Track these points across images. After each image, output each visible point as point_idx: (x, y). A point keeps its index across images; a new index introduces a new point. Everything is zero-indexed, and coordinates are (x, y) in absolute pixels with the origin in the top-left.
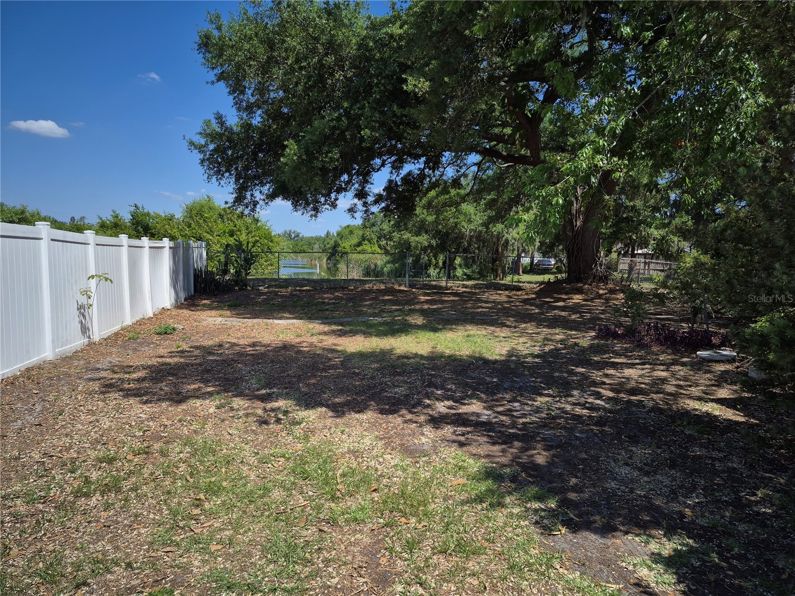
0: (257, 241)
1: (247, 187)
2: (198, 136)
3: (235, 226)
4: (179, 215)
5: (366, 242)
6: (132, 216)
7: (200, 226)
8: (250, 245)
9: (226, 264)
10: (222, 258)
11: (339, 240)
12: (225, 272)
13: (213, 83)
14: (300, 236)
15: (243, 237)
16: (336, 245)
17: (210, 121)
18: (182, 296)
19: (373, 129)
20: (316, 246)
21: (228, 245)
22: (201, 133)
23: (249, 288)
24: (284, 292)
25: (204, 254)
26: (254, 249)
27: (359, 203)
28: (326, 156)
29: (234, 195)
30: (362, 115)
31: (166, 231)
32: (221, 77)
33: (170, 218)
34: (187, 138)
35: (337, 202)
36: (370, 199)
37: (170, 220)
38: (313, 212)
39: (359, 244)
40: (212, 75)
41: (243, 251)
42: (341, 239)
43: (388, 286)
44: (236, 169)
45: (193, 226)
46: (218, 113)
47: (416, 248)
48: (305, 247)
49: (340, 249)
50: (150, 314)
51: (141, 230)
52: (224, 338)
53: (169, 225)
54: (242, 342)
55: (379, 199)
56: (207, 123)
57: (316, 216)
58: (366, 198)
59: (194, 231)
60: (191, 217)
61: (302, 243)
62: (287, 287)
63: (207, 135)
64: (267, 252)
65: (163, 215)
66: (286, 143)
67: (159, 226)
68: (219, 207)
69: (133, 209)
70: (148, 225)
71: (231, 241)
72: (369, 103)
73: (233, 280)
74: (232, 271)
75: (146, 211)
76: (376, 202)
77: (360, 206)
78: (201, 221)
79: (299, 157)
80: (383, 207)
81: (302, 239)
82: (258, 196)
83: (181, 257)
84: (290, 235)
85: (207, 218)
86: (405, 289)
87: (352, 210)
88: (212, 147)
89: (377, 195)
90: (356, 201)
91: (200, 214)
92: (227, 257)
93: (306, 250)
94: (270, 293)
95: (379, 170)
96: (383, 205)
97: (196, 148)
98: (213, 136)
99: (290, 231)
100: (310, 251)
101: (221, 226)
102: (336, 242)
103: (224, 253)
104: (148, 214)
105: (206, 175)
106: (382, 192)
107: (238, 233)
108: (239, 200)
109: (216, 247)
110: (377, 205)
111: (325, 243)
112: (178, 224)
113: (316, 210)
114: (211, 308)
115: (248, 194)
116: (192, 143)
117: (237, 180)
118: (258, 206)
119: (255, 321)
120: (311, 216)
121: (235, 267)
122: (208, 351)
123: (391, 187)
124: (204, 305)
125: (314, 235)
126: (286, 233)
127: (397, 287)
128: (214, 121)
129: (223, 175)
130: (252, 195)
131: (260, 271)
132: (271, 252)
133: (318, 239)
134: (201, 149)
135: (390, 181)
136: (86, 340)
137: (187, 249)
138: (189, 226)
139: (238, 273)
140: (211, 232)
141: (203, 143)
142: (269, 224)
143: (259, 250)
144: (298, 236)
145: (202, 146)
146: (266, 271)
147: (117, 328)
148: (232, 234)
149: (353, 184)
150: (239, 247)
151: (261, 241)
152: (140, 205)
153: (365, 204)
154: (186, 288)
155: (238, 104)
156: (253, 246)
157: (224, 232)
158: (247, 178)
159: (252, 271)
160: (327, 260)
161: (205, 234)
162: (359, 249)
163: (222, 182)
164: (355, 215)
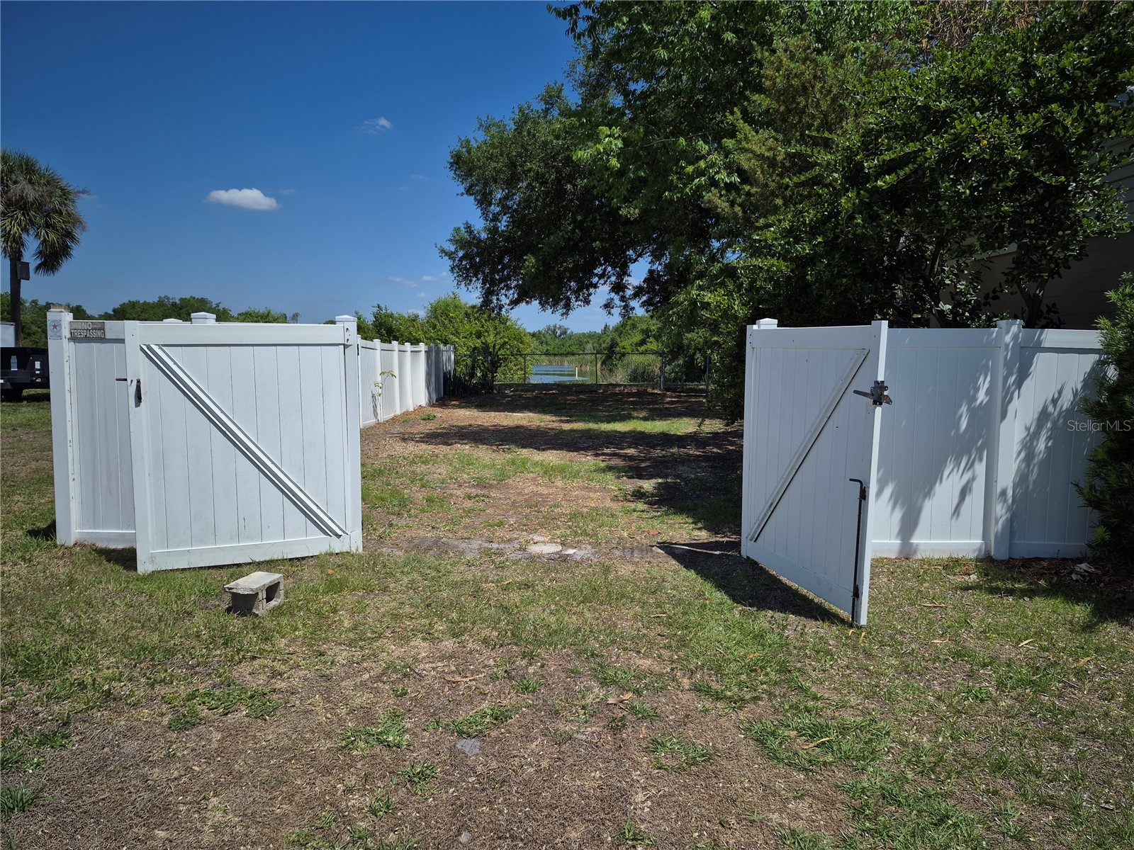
0: (505, 343)
1: (493, 291)
2: (448, 243)
3: (483, 326)
4: (422, 314)
5: (652, 339)
6: (375, 317)
7: (445, 327)
8: (497, 347)
9: (473, 368)
10: (469, 361)
11: (617, 337)
12: (472, 375)
13: (462, 194)
14: (569, 332)
15: (490, 339)
16: (614, 344)
17: (459, 228)
18: (434, 397)
19: (602, 241)
20: (589, 346)
21: (475, 348)
22: (451, 240)
23: (495, 391)
24: (529, 395)
25: (453, 357)
26: (502, 352)
27: (616, 298)
28: (562, 266)
29: (482, 299)
30: (594, 226)
31: (410, 333)
32: (469, 191)
33: (414, 319)
34: (438, 246)
35: (591, 298)
36: (629, 292)
37: (414, 321)
38: (564, 310)
39: (643, 342)
40: (461, 189)
41: (490, 354)
42: (620, 336)
43: (640, 389)
44: (483, 273)
45: (438, 327)
46: (467, 223)
47: (689, 346)
48: (574, 348)
49: (618, 349)
50: (411, 409)
51: (384, 332)
52: (473, 423)
53: (414, 327)
54: (486, 424)
55: (639, 292)
56: (457, 230)
57: (567, 314)
58: (624, 291)
59: (439, 333)
60: (436, 317)
61: (569, 342)
62: (533, 391)
63: (457, 242)
64: (517, 355)
65: (406, 316)
66: (525, 257)
67: (403, 328)
68: (465, 305)
69: (375, 310)
70: (391, 327)
71: (478, 343)
72: (600, 216)
73: (481, 384)
74: (479, 375)
75: (389, 311)
76: (636, 295)
77: (617, 301)
78: (446, 322)
79: (537, 269)
80: (645, 301)
81: (570, 337)
82: (505, 301)
83: (434, 361)
84: (554, 332)
85: (452, 318)
86: (659, 392)
87: (608, 306)
88: (461, 254)
89: (637, 287)
90: (613, 295)
91: (445, 314)
92: (474, 361)
93: (575, 351)
94: (515, 395)
95: (635, 260)
96: (644, 298)
97: (446, 254)
98: (461, 243)
99: (555, 326)
100: (581, 352)
101: (467, 327)
102: (613, 340)
103: (470, 357)
104: (391, 315)
105: (456, 282)
106: (642, 284)
107: (486, 334)
108: (487, 302)
109: (463, 351)
110: (637, 299)
111: (601, 341)
112: (422, 325)
113: (568, 307)
114: (460, 407)
115: (494, 298)
116: (443, 251)
117: (484, 283)
118: (504, 310)
119: (497, 413)
120: (562, 315)
121: (482, 371)
122: (463, 428)
123: (652, 278)
124: (454, 405)
125: (586, 331)
126: (549, 329)
127: (650, 390)
128: (463, 230)
129: (471, 281)
130: (498, 299)
131: (509, 376)
132: (521, 355)
133: (592, 336)
134: (450, 255)
135: (651, 272)
136: (374, 420)
137: (438, 352)
138: (434, 327)
139: (484, 376)
140: (457, 334)
141: (453, 250)
142: (519, 323)
143: (508, 352)
144: (565, 333)
145: (452, 253)
146: (516, 377)
147: (391, 415)
148: (479, 335)
149: (609, 277)
150: (485, 350)
151: (510, 342)
152: (383, 306)
153: (623, 299)
154: (437, 391)
155: (485, 214)
156: (499, 349)
157: (471, 333)
158: (493, 283)
159: (499, 375)
160: (602, 365)
161: (451, 336)
162: (642, 349)
163: (470, 287)
164: (612, 311)
